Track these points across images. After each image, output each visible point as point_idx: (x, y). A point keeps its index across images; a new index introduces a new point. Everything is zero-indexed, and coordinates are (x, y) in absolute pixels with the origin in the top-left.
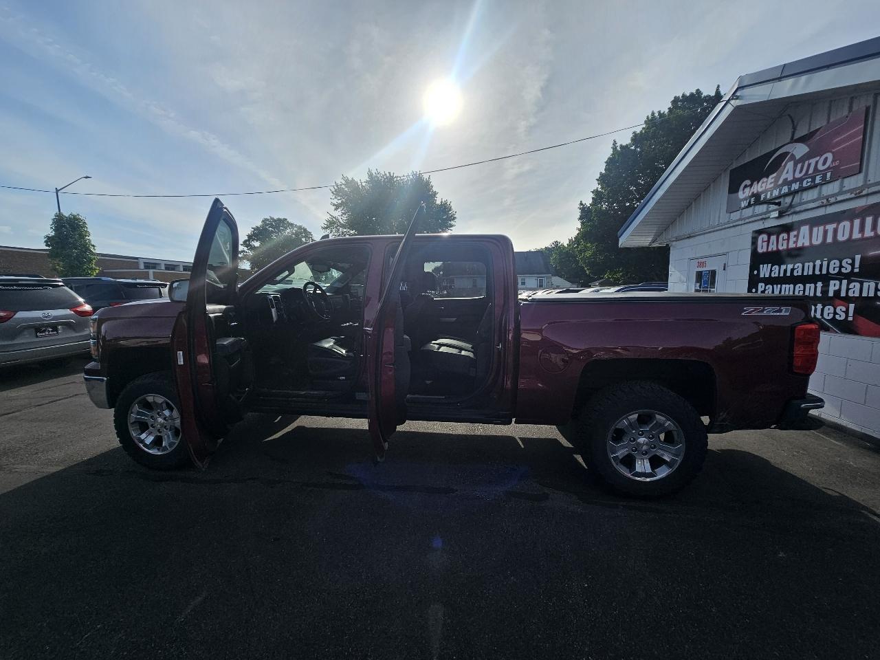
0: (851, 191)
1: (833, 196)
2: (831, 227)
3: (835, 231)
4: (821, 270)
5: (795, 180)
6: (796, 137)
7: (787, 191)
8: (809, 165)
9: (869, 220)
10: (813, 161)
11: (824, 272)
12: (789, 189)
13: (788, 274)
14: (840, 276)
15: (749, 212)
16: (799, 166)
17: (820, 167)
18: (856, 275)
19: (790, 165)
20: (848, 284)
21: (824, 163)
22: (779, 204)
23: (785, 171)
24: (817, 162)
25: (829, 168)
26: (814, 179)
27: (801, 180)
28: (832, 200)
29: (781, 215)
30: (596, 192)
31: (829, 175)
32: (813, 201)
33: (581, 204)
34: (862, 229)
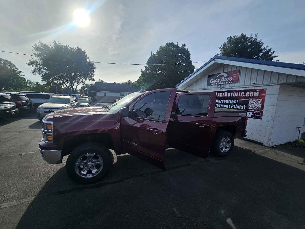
0: (236, 86)
1: (232, 87)
2: (232, 93)
3: (233, 94)
4: (230, 102)
5: (224, 82)
6: (224, 72)
7: (222, 83)
8: (227, 79)
9: (240, 93)
10: (228, 78)
11: (230, 103)
12: (223, 83)
13: (222, 102)
14: (234, 104)
15: (213, 87)
16: (225, 78)
17: (230, 80)
18: (237, 104)
19: (223, 78)
20: (235, 106)
21: (231, 79)
22: (220, 86)
23: (222, 79)
24: (229, 79)
25: (232, 81)
26: (228, 82)
27: (226, 82)
28: (232, 88)
29: (221, 89)
30: (146, 67)
31: (232, 82)
32: (228, 87)
33: (142, 70)
34: (238, 95)
